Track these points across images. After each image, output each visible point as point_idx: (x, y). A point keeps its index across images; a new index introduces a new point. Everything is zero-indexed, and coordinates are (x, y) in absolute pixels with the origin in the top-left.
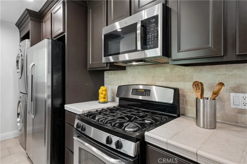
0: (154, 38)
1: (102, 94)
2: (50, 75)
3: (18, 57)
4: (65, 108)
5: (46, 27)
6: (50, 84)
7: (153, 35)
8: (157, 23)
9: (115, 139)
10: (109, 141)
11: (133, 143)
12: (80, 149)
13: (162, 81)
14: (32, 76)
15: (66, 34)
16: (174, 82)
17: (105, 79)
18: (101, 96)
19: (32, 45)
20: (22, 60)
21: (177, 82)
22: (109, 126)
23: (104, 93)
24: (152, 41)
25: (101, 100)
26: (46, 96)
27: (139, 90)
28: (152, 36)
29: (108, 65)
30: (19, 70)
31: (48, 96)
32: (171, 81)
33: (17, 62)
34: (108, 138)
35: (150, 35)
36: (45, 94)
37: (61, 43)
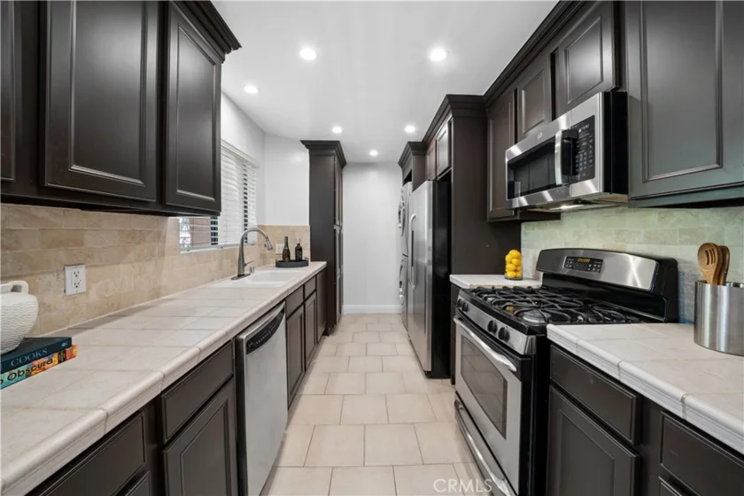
0: (588, 160)
1: (511, 263)
2: (431, 230)
3: (400, 207)
4: (451, 280)
5: (430, 159)
6: (431, 244)
7: (585, 154)
8: (592, 131)
9: (500, 325)
10: (492, 326)
11: (525, 336)
12: (462, 337)
13: (639, 243)
14: (413, 232)
15: (452, 168)
16: (669, 244)
17: (523, 238)
18: (509, 267)
19: (414, 189)
20: (404, 210)
21: (676, 244)
22: (496, 308)
23: (515, 261)
24: (583, 166)
25: (510, 274)
26: (426, 261)
27: (579, 260)
28: (584, 157)
29: (519, 211)
30: (401, 225)
31: (429, 261)
32: (664, 243)
33: (400, 213)
34: (491, 322)
35: (581, 155)
36: (426, 258)
37: (445, 183)
